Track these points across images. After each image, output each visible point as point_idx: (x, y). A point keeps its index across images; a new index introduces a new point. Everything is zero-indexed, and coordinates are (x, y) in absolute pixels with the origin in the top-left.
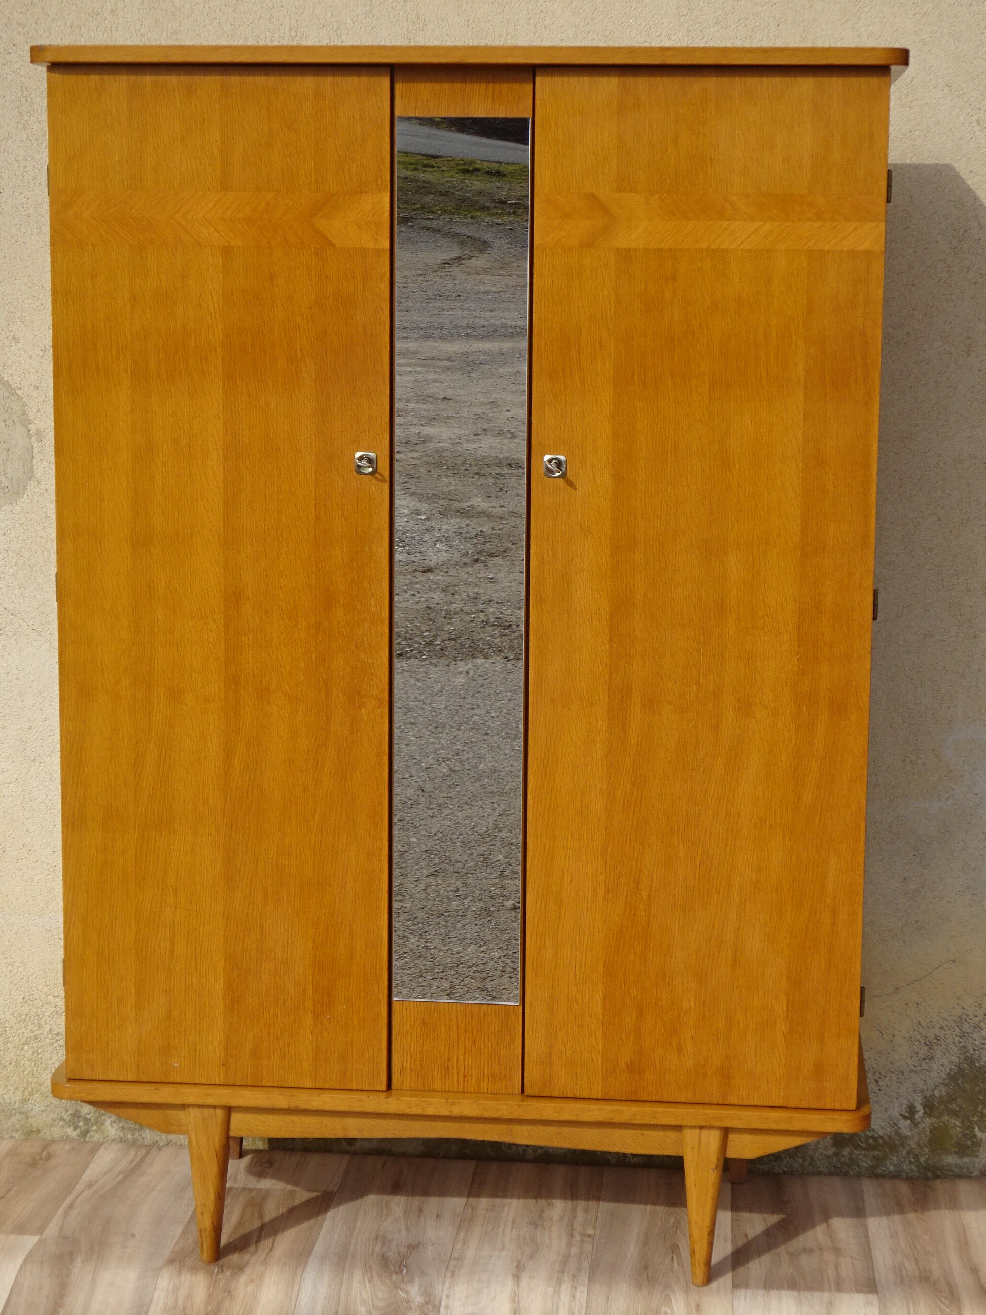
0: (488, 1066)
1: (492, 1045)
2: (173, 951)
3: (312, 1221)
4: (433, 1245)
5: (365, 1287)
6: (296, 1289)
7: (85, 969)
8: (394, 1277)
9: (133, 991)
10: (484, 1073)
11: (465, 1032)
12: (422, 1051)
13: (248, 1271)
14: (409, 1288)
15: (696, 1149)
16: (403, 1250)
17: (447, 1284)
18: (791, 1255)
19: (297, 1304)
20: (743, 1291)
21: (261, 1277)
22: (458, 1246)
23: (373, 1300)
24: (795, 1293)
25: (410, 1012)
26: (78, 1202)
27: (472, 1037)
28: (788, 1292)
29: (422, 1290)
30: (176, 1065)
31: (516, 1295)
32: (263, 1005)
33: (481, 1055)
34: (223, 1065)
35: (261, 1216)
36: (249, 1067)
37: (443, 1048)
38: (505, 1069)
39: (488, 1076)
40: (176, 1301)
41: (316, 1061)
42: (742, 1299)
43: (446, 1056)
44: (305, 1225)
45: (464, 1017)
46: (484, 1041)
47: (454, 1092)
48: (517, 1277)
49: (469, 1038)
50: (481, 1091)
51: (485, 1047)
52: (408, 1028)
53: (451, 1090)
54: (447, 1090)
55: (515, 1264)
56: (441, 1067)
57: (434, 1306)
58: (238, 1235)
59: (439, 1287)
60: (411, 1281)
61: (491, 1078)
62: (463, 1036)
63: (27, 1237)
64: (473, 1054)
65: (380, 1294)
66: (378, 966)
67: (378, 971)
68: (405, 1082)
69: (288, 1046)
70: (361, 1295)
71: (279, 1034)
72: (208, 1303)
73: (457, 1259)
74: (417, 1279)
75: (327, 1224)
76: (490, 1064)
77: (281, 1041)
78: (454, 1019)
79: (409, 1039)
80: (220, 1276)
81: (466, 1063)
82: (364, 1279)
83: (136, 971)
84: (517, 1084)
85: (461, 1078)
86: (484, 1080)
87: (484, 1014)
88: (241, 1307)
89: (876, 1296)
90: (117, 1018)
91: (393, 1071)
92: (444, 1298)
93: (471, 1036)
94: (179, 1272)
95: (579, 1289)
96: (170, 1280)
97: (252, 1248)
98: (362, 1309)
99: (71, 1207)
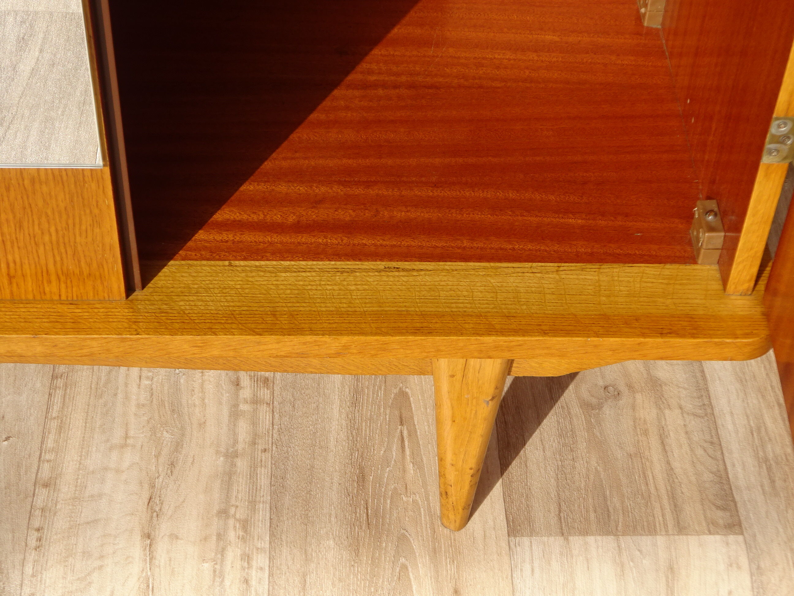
0: (55, 262)
1: (57, 231)
10: (47, 271)
15: (459, 377)
17: (29, 570)
18: (587, 406)
20: (526, 540)
22: (50, 443)
24: (609, 541)
27: (14, 217)
28: (599, 538)
38: (89, 265)
39: (58, 275)
42: (527, 567)
46: (39, 224)
48: (149, 536)
50: (48, 297)
55: (146, 496)
61: (63, 278)
64: (21, 244)
76: (58, 259)
81: (10, 258)
84: (115, 286)
86: (49, 282)
89: (740, 538)
93: (11, 217)
95: (254, 563)
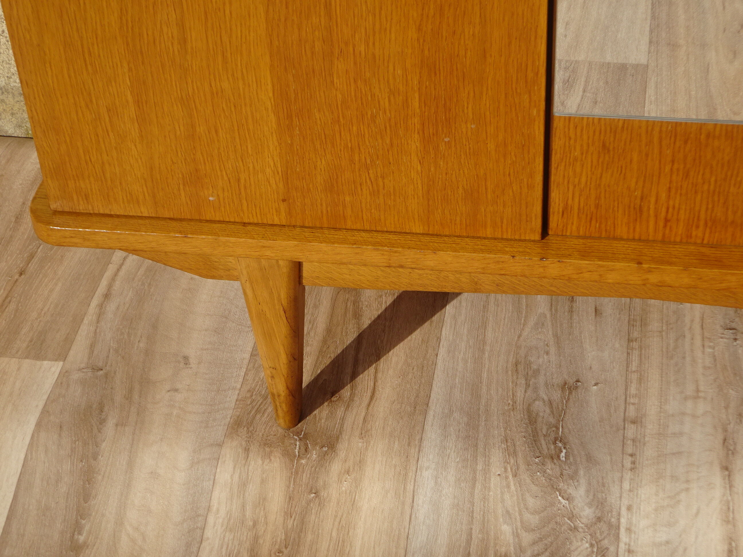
2: (183, 41)
3: (427, 325)
4: (596, 384)
5: (508, 486)
6: (410, 487)
7: (48, 65)
8: (550, 468)
9: (130, 98)
11: (673, 162)
12: (599, 185)
13: (342, 447)
14: (571, 491)
16: (556, 395)
19: (413, 516)
21: (361, 463)
23: (520, 514)
25: (582, 130)
26: (117, 284)
29: (591, 497)
30: (211, 199)
31: (729, 508)
32: (339, 121)
33: (696, 192)
34: (284, 200)
35: (357, 315)
36: (324, 205)
37: (634, 180)
40: (243, 506)
41: (429, 200)
43: (638, 193)
44: (417, 336)
45: (673, 139)
47: (647, 241)
49: (678, 170)
51: (704, 183)
52: (577, 153)
53: (643, 238)
54: (637, 237)
56: (629, 207)
57: (610, 525)
58: (327, 361)
59: (615, 489)
60: (573, 477)
62: (668, 168)
63: (46, 363)
65: (531, 502)
66: (530, 68)
67: (530, 75)
68: (569, 227)
69: (383, 178)
70: (503, 501)
71: (368, 162)
72: (288, 514)
73: (633, 422)
74: (581, 472)
75: (446, 332)
77: (371, 172)
78: (656, 140)
79: (578, 170)
80: (303, 461)
82: (506, 469)
83: (130, 69)
85: (661, 224)
87: (708, 136)
88: (335, 520)
90: (111, 134)
91: (551, 210)
92: (624, 511)
94: (247, 450)
96: (234, 468)
97: (346, 392)
98: (506, 529)
99: (107, 296)
